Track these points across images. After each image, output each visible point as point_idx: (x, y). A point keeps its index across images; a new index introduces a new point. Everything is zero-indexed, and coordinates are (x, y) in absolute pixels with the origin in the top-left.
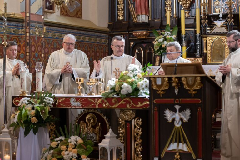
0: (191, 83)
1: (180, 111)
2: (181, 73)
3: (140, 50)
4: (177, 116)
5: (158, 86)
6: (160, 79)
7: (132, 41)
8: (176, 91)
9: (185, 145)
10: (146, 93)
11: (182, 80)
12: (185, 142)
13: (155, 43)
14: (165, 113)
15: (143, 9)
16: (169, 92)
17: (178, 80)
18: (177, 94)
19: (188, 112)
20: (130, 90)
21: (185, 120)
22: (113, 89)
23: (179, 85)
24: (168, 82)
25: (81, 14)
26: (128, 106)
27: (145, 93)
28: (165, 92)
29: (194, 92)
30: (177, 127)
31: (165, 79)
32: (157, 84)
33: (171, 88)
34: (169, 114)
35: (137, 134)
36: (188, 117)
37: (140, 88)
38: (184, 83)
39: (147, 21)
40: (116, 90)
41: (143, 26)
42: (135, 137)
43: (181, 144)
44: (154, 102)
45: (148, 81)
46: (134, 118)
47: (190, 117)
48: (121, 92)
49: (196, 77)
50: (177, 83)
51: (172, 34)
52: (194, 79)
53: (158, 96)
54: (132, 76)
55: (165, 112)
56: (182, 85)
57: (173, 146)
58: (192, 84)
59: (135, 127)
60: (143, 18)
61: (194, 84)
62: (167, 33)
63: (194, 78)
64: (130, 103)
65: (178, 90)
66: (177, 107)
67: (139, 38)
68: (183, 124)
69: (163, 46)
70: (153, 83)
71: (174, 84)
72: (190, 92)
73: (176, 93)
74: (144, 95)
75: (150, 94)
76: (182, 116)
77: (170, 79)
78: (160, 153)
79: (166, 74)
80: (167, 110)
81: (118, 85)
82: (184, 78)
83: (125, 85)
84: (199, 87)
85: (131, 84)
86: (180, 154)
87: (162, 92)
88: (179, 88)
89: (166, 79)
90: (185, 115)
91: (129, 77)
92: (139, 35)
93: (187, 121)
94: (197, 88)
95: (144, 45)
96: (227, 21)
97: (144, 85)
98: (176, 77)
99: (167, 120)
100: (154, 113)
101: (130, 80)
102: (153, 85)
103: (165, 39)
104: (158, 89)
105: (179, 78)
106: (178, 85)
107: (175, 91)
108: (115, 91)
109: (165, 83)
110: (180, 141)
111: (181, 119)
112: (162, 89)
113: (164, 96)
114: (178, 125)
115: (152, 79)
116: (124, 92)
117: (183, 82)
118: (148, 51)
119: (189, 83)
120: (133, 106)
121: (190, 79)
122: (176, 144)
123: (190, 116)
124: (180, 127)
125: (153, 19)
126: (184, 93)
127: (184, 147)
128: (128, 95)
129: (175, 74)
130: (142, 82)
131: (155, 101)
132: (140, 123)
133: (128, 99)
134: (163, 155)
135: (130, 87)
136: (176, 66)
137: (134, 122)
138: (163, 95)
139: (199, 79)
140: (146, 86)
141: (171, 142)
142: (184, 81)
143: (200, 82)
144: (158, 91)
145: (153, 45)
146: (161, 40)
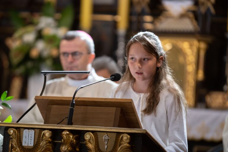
0: (105, 147)
2: (84, 122)
6: (32, 132)
11: (84, 140)
17: (76, 139)
23: (78, 149)
24: (50, 142)
31: (44, 135)
32: (24, 144)
38: (91, 146)
49: (119, 134)
50: (73, 146)
52: (114, 139)
56: (85, 150)
58: (110, 149)
61: (114, 151)
63: (114, 136)
69: (34, 53)
70: (14, 142)
71: (64, 148)
77: (56, 134)
79: (46, 122)
82: (91, 133)
89: (47, 134)
98: (72, 132)
102: (12, 147)
103: (40, 36)
105: (79, 135)
106: (73, 151)
109: (43, 143)
115: (11, 132)
117: (86, 144)
119: (101, 148)
121: (105, 137)
129: (70, 123)
136: (73, 105)
139: (126, 138)
142: (89, 141)
143: (128, 148)
146: (29, 37)
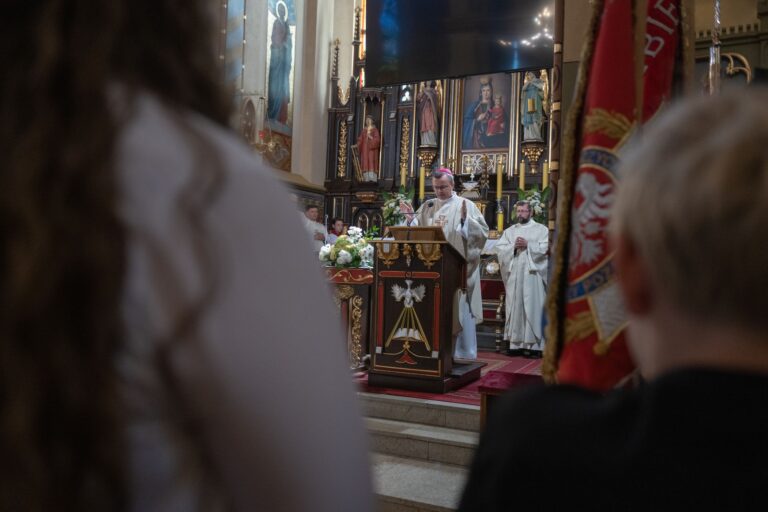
0: (427, 251)
1: (413, 287)
2: (416, 239)
3: (364, 218)
4: (408, 293)
5: (384, 254)
6: (389, 245)
7: (355, 205)
8: (408, 262)
9: (417, 332)
10: (369, 264)
11: (415, 248)
12: (417, 328)
13: (385, 209)
14: (392, 290)
15: (371, 164)
16: (399, 263)
17: (411, 248)
18: (409, 265)
19: (422, 289)
20: (349, 257)
21: (418, 299)
22: (327, 256)
23: (412, 253)
24: (398, 250)
25: (290, 166)
26: (345, 279)
27: (367, 264)
28: (394, 262)
29: (431, 264)
30: (408, 308)
31: (394, 246)
32: (384, 251)
33: (402, 258)
34: (397, 291)
35: (356, 317)
36: (422, 296)
37: (362, 257)
38: (419, 251)
39: (375, 180)
40: (332, 258)
41: (371, 186)
42: (353, 321)
43: (411, 330)
45: (372, 248)
46: (353, 296)
48: (338, 261)
49: (434, 244)
50: (410, 252)
51: (407, 197)
52: (431, 247)
53: (385, 267)
54: (352, 241)
55: (393, 288)
56: (416, 253)
57: (402, 333)
58: (429, 253)
59: (353, 307)
60: (371, 176)
61: (432, 253)
62: (400, 196)
63: (432, 245)
64: (347, 276)
65: (410, 260)
66: (408, 282)
67: (364, 201)
68: (416, 304)
69: (395, 213)
70: (379, 251)
71: (405, 253)
72: (425, 264)
73: (407, 264)
74: (366, 266)
75: (374, 265)
76: (415, 294)
77: (401, 246)
78: (385, 341)
80: (395, 285)
81: (333, 252)
82: (419, 245)
83: (343, 252)
84: (437, 257)
85: (351, 251)
86: (410, 343)
87: (390, 262)
88: (411, 258)
89: (396, 246)
90: (418, 292)
91: (349, 243)
92: (364, 198)
93: (421, 301)
94: (435, 259)
95: (370, 211)
96: (480, 184)
97: (368, 252)
98: (409, 244)
99: (394, 298)
100: (379, 289)
101: (349, 246)
102: (379, 253)
103: (398, 204)
105: (413, 245)
106: (410, 254)
107: (406, 261)
108: (330, 260)
109: (394, 251)
110: (411, 327)
111: (413, 298)
112: (390, 258)
113: (393, 267)
114: (408, 304)
115: (378, 246)
116: (340, 261)
118: (374, 218)
119: (425, 252)
120: (351, 280)
121: (427, 246)
122: (405, 330)
123: (425, 294)
124: (412, 308)
125: (384, 178)
126: (418, 264)
127: (415, 335)
128: (347, 265)
129: (408, 239)
130: (365, 249)
131: (380, 274)
132: (360, 303)
133: (346, 271)
134: (387, 344)
135: (349, 255)
136: (408, 230)
137: (352, 302)
138: (391, 265)
139: (438, 246)
140: (370, 255)
141: (399, 327)
142: (418, 249)
143: (439, 251)
144: (385, 260)
145: (381, 212)
146: (392, 205)
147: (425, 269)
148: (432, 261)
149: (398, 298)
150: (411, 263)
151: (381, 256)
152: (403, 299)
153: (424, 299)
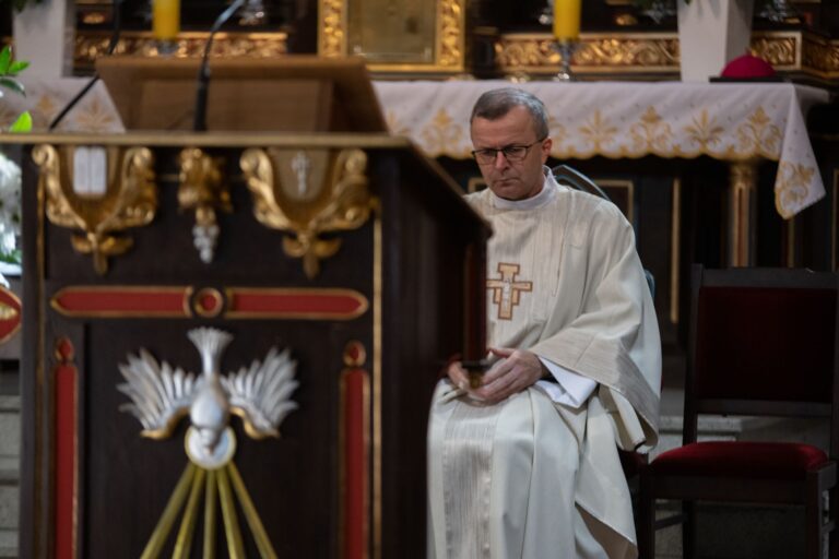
0: (300, 188)
1: (229, 363)
4: (206, 394)
5: (81, 204)
6: (99, 156)
8: (204, 242)
11: (240, 171)
14: (123, 380)
16: (154, 245)
17: (221, 169)
18: (206, 255)
19: (278, 372)
21: (259, 422)
23: (225, 196)
24: (149, 181)
28: (129, 242)
29: (322, 249)
30: (206, 473)
31: (131, 161)
32: (80, 188)
33: (172, 221)
34: (149, 388)
36: (279, 408)
38: (260, 185)
44: (54, 304)
47: (291, 405)
49: (334, 151)
50: (213, 188)
52: (322, 165)
53: (81, 270)
55: (124, 371)
56: (245, 198)
58: (313, 193)
61: (323, 196)
63: (322, 157)
65: (214, 231)
66: (209, 344)
68: (248, 450)
70: (50, 184)
71: (187, 197)
72: (292, 250)
73: (197, 252)
76: (242, 399)
77: (165, 159)
80: (138, 356)
82: (260, 154)
84: (350, 214)
87: (110, 242)
88: (221, 220)
89: (142, 157)
90: (256, 390)
93: (274, 432)
94: (338, 224)
98: (208, 151)
99: (134, 424)
102: (47, 195)
104: (82, 223)
105: (228, 158)
106: (213, 203)
107: (192, 237)
109: (129, 184)
111: (233, 422)
112: (110, 219)
113: (117, 268)
117: (246, 180)
119: (288, 189)
121: (300, 161)
123: (294, 396)
124: (226, 468)
126: (251, 249)
129: (201, 126)
131: (59, 302)
136: (205, 79)
138: (111, 259)
139: (355, 162)
142: (255, 173)
143: (358, 187)
144: (80, 234)
147: (292, 272)
148: (324, 236)
149: (155, 423)
150: (219, 248)
151: (62, 213)
152: (182, 423)
153: (287, 424)
